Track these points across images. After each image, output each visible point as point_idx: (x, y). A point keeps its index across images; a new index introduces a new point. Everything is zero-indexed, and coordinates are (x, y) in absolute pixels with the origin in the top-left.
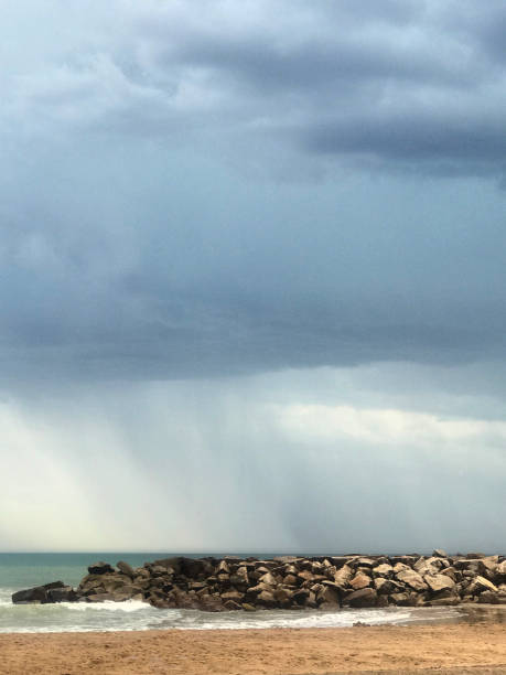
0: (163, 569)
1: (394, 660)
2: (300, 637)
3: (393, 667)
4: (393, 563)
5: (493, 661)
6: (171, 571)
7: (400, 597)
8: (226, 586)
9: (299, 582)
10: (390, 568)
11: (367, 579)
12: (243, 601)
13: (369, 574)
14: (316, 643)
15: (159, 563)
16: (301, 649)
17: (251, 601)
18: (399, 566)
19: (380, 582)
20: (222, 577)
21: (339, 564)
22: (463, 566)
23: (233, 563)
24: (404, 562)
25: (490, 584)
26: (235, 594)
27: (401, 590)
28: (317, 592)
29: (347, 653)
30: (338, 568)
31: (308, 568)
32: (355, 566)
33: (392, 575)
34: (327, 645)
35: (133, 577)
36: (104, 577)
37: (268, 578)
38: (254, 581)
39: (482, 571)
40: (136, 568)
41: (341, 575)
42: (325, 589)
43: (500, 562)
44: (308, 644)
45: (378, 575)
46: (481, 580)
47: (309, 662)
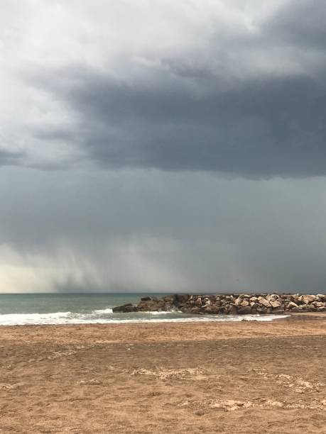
0: (169, 298)
1: (256, 334)
2: (222, 325)
3: (256, 337)
4: (257, 297)
5: (296, 334)
6: (172, 299)
7: (260, 310)
8: (193, 305)
9: (221, 304)
10: (256, 298)
11: (247, 303)
12: (200, 311)
13: (249, 301)
14: (226, 327)
15: (168, 296)
16: (221, 329)
17: (202, 311)
18: (260, 298)
19: (253, 304)
20: (191, 302)
21: (236, 297)
22: (285, 298)
23: (196, 296)
24: (262, 296)
25: (296, 305)
26: (196, 308)
27: (261, 307)
28: (228, 307)
29: (239, 331)
30: (237, 298)
31: (224, 298)
32: (243, 298)
33: (257, 301)
34: (231, 328)
35: (158, 302)
36: (147, 302)
37: (209, 302)
38: (204, 303)
39: (292, 300)
40: (159, 298)
41: (237, 301)
42: (231, 306)
43: (299, 296)
44: (224, 327)
45: (252, 301)
46: (292, 303)
47: (224, 335)
